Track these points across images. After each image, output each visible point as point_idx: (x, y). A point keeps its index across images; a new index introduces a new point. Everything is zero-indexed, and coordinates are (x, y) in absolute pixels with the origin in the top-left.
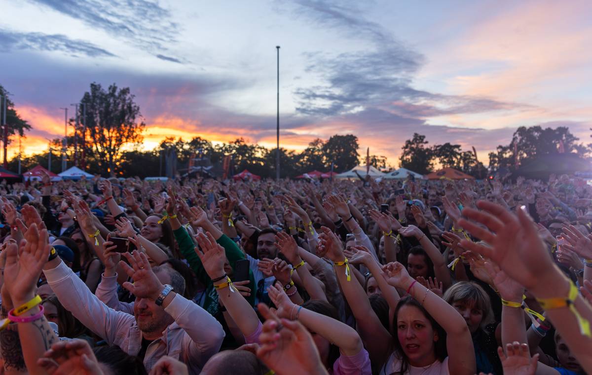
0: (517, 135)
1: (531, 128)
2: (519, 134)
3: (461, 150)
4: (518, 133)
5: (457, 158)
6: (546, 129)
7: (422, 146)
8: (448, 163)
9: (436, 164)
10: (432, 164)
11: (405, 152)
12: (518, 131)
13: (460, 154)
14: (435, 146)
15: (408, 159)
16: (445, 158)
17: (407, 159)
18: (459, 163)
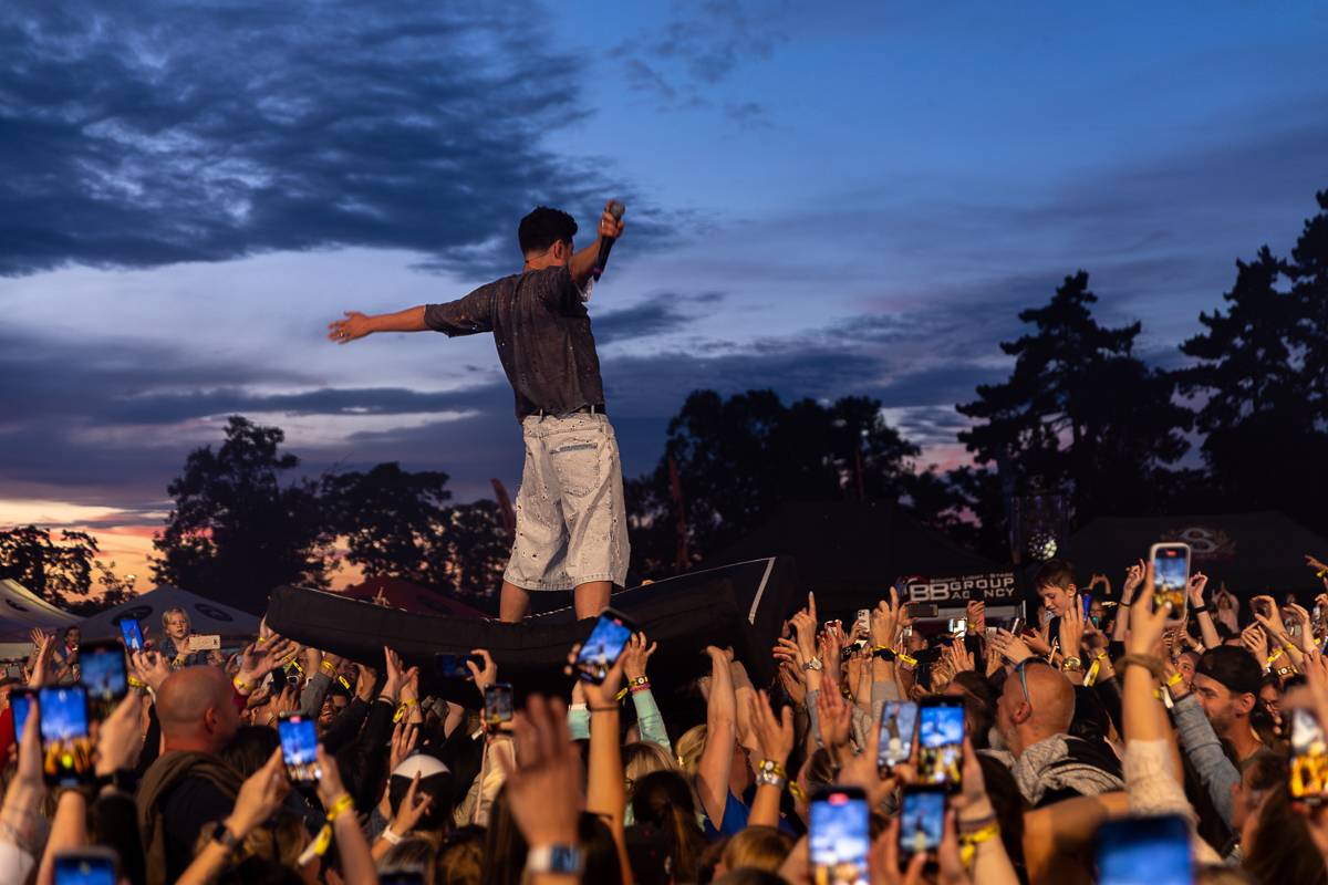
0: (685, 431)
1: (737, 399)
2: (691, 425)
3: (448, 495)
4: (686, 420)
5: (430, 535)
6: (796, 405)
7: (271, 478)
8: (389, 557)
9: (336, 565)
10: (319, 566)
11: (184, 507)
12: (686, 411)
13: (444, 517)
14: (328, 478)
15: (205, 540)
16: (377, 537)
17: (196, 543)
18: (438, 558)
